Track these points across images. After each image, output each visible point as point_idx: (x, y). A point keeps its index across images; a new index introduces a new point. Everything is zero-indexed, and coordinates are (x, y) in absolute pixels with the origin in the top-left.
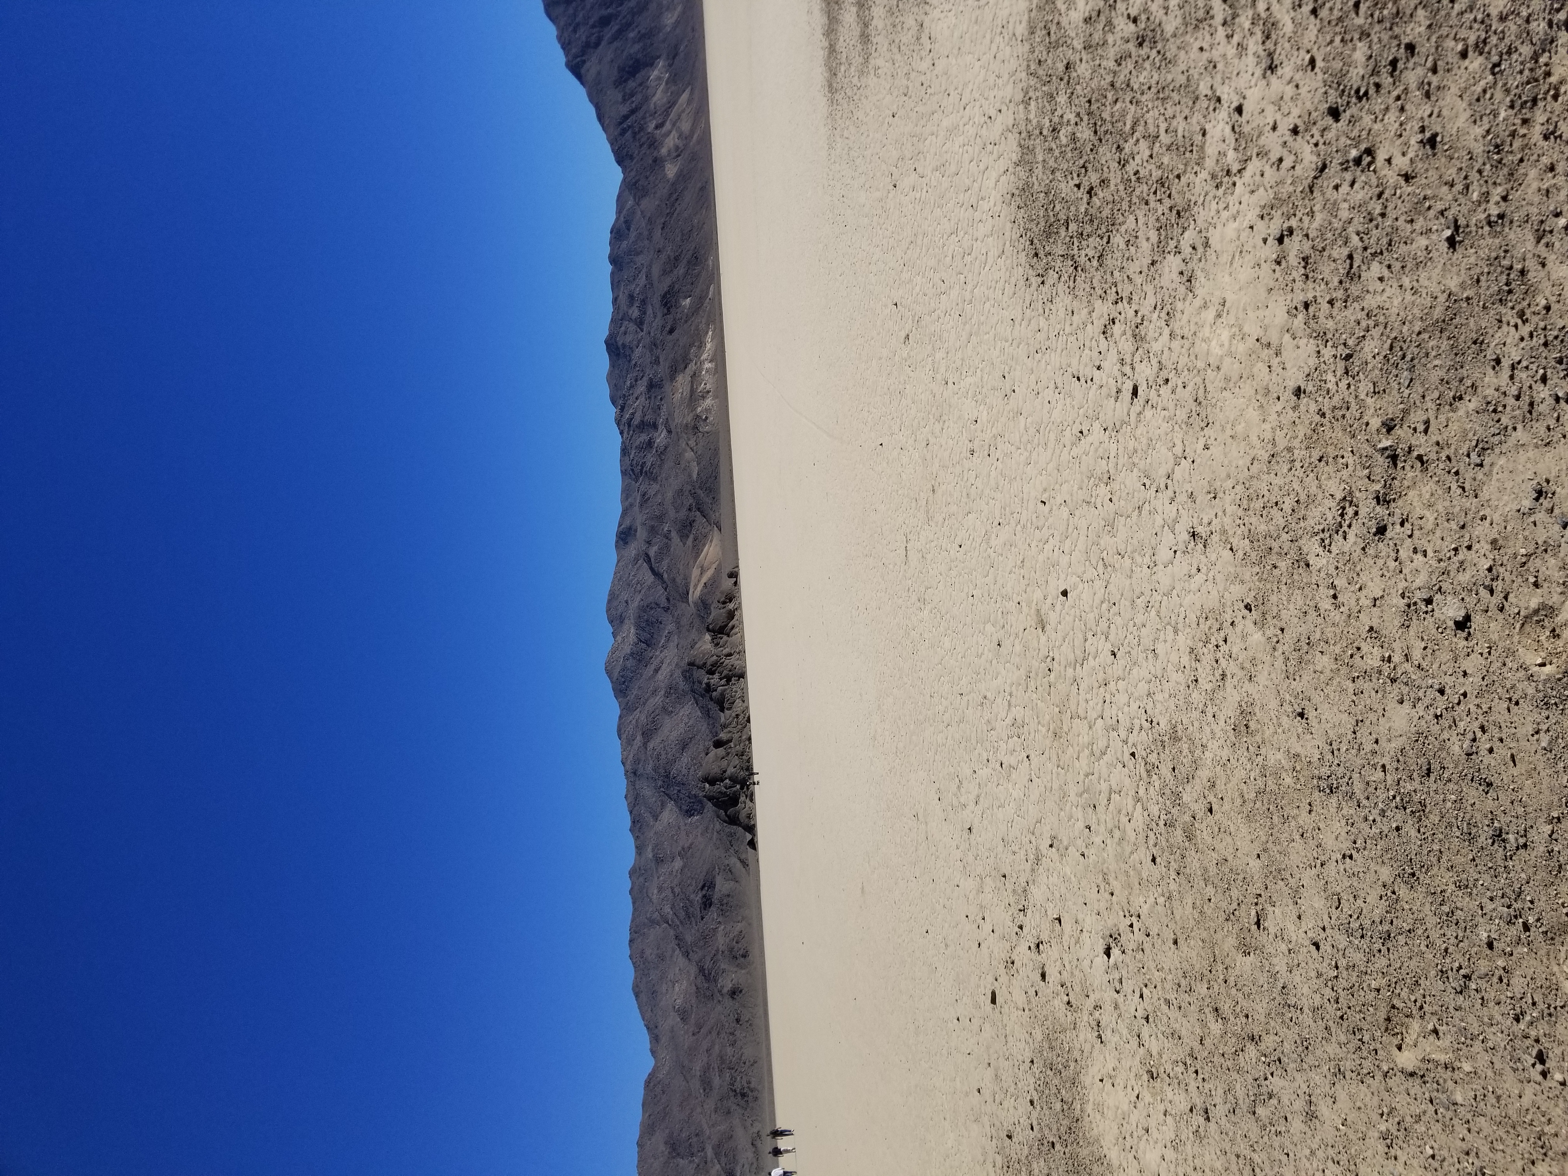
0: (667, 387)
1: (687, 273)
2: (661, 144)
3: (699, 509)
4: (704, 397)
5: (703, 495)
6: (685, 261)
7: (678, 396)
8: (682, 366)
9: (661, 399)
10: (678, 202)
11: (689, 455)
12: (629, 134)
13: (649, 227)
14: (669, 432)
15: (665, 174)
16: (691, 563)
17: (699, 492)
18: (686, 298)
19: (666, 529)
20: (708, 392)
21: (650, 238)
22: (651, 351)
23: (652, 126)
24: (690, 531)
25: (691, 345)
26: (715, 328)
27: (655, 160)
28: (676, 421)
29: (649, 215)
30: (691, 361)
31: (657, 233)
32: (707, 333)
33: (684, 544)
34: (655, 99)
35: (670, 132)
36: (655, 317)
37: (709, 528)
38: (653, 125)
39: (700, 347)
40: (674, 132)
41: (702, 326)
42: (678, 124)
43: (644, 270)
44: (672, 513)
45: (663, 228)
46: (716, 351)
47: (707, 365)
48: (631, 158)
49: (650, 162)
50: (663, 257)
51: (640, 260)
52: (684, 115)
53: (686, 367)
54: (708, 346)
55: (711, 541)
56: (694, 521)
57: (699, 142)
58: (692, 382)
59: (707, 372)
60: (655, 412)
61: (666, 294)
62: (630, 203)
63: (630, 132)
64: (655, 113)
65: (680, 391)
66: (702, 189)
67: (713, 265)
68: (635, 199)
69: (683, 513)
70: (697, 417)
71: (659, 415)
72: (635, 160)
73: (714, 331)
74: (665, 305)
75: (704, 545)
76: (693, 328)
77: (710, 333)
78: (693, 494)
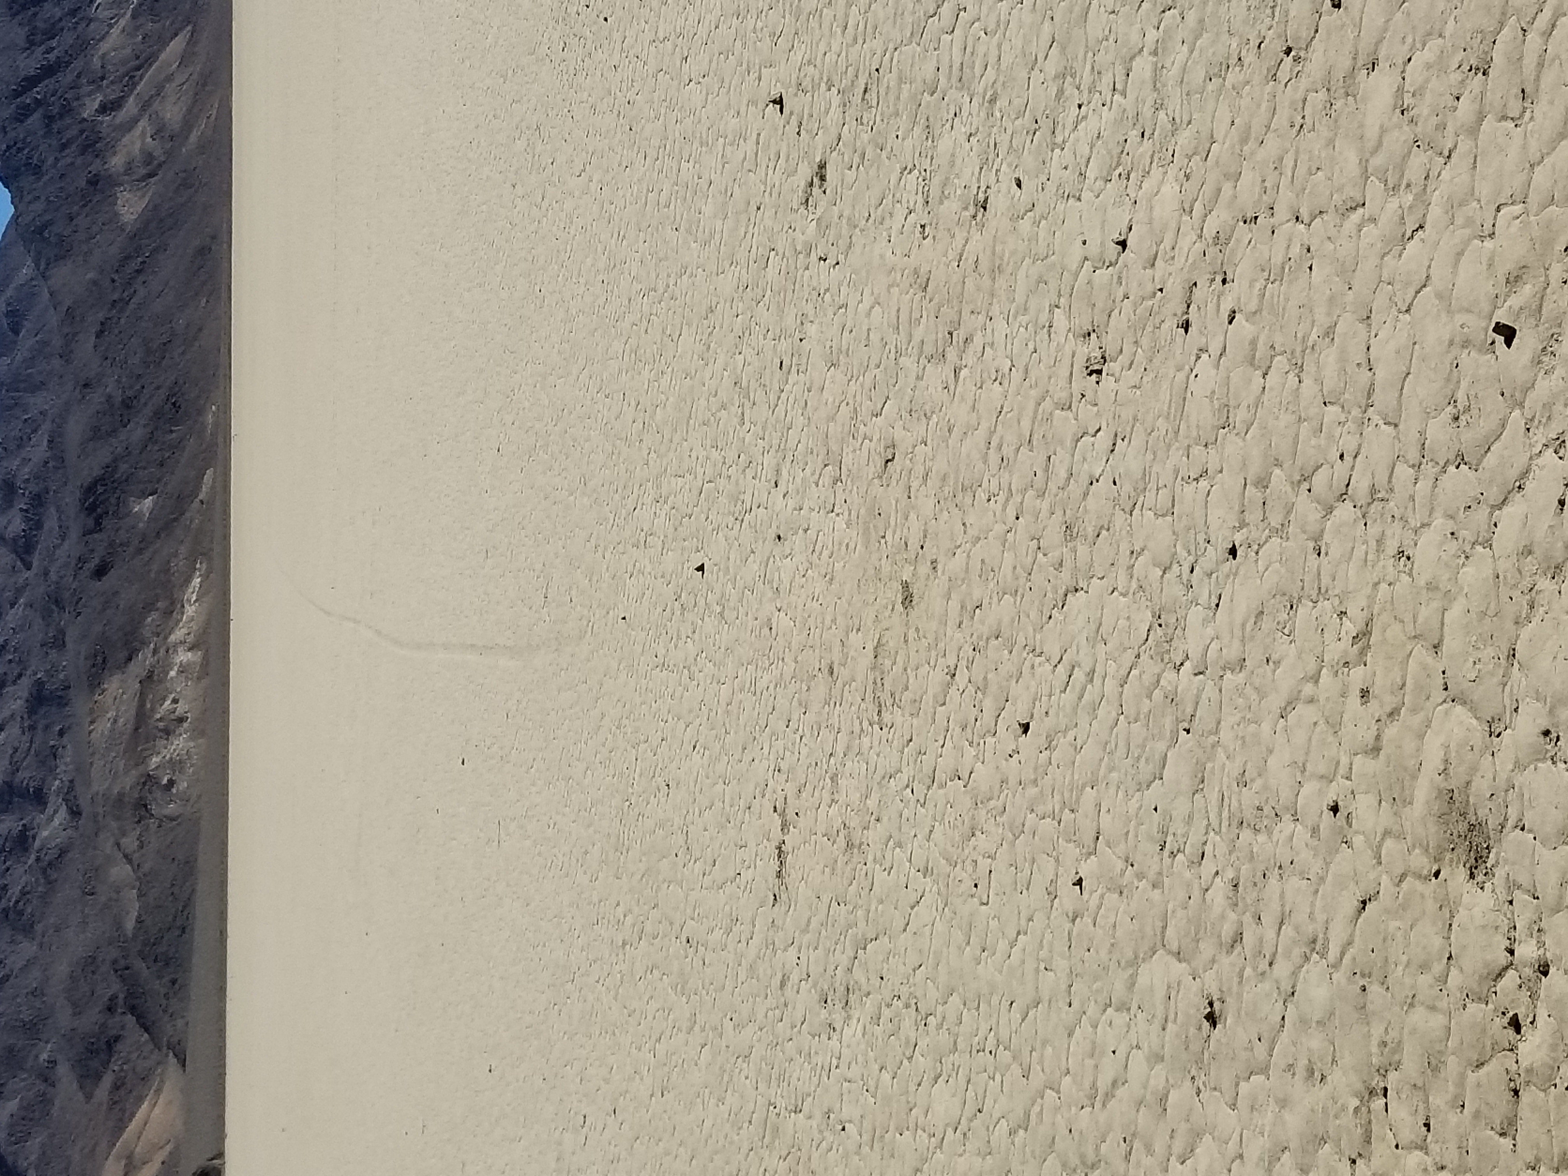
0: (80, 704)
1: (151, 438)
2: (112, 148)
3: (133, 1009)
4: (168, 733)
5: (145, 973)
6: (148, 411)
7: (103, 727)
8: (122, 655)
9: (61, 733)
10: (141, 278)
11: (121, 871)
12: (35, 119)
13: (66, 330)
14: (75, 813)
15: (116, 214)
16: (104, 1144)
17: (139, 965)
18: (144, 495)
19: (44, 1056)
20: (181, 720)
21: (66, 356)
22: (46, 615)
23: (90, 106)
24: (106, 1064)
25: (149, 607)
26: (209, 571)
27: (94, 181)
28: (95, 787)
29: (68, 302)
30: (144, 643)
31: (87, 343)
32: (188, 580)
33: (89, 1097)
34: (104, 46)
35: (135, 121)
36: (63, 537)
37: (156, 1056)
38: (96, 105)
39: (168, 613)
40: (142, 124)
41: (179, 564)
42: (156, 105)
43: (47, 426)
44: (64, 1018)
45: (99, 334)
46: (208, 623)
47: (183, 656)
48: (37, 170)
49: (83, 183)
50: (97, 398)
51: (38, 402)
52: (169, 88)
53: (130, 659)
54: (190, 610)
55: (158, 1091)
56: (117, 1039)
57: (203, 147)
58: (142, 695)
59: (181, 672)
60: (43, 763)
61: (95, 483)
62: (26, 271)
63: (37, 116)
64: (103, 78)
65: (111, 714)
66: (203, 251)
67: (216, 425)
68: (37, 266)
69: (92, 1018)
70: (149, 780)
71: (52, 770)
72: (46, 178)
73: (205, 577)
74: (91, 509)
75: (140, 1100)
76: (155, 567)
77: (197, 581)
78: (122, 971)
